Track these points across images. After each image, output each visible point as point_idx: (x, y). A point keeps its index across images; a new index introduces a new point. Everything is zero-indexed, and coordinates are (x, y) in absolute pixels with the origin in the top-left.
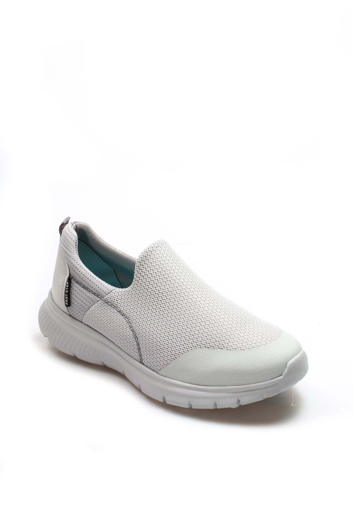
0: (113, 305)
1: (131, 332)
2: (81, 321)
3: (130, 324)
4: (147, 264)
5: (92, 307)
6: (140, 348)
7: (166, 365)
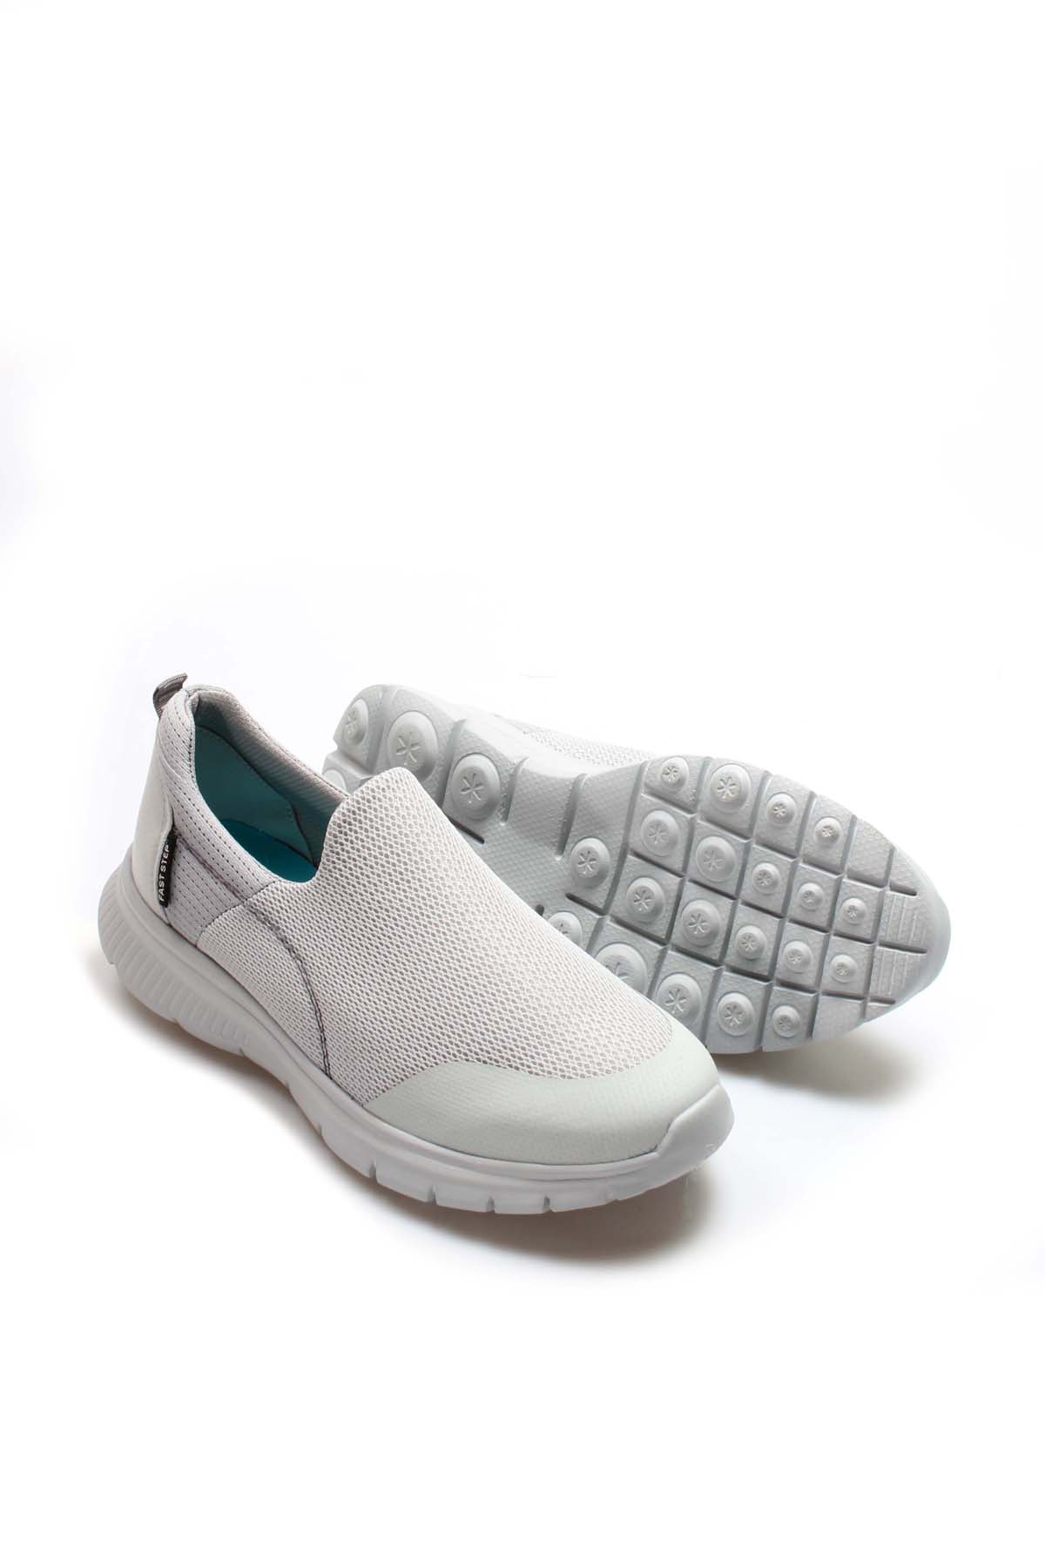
0: (269, 922)
1: (308, 995)
2: (194, 943)
3: (305, 976)
4: (356, 832)
5: (220, 917)
6: (325, 1039)
7: (384, 1091)
